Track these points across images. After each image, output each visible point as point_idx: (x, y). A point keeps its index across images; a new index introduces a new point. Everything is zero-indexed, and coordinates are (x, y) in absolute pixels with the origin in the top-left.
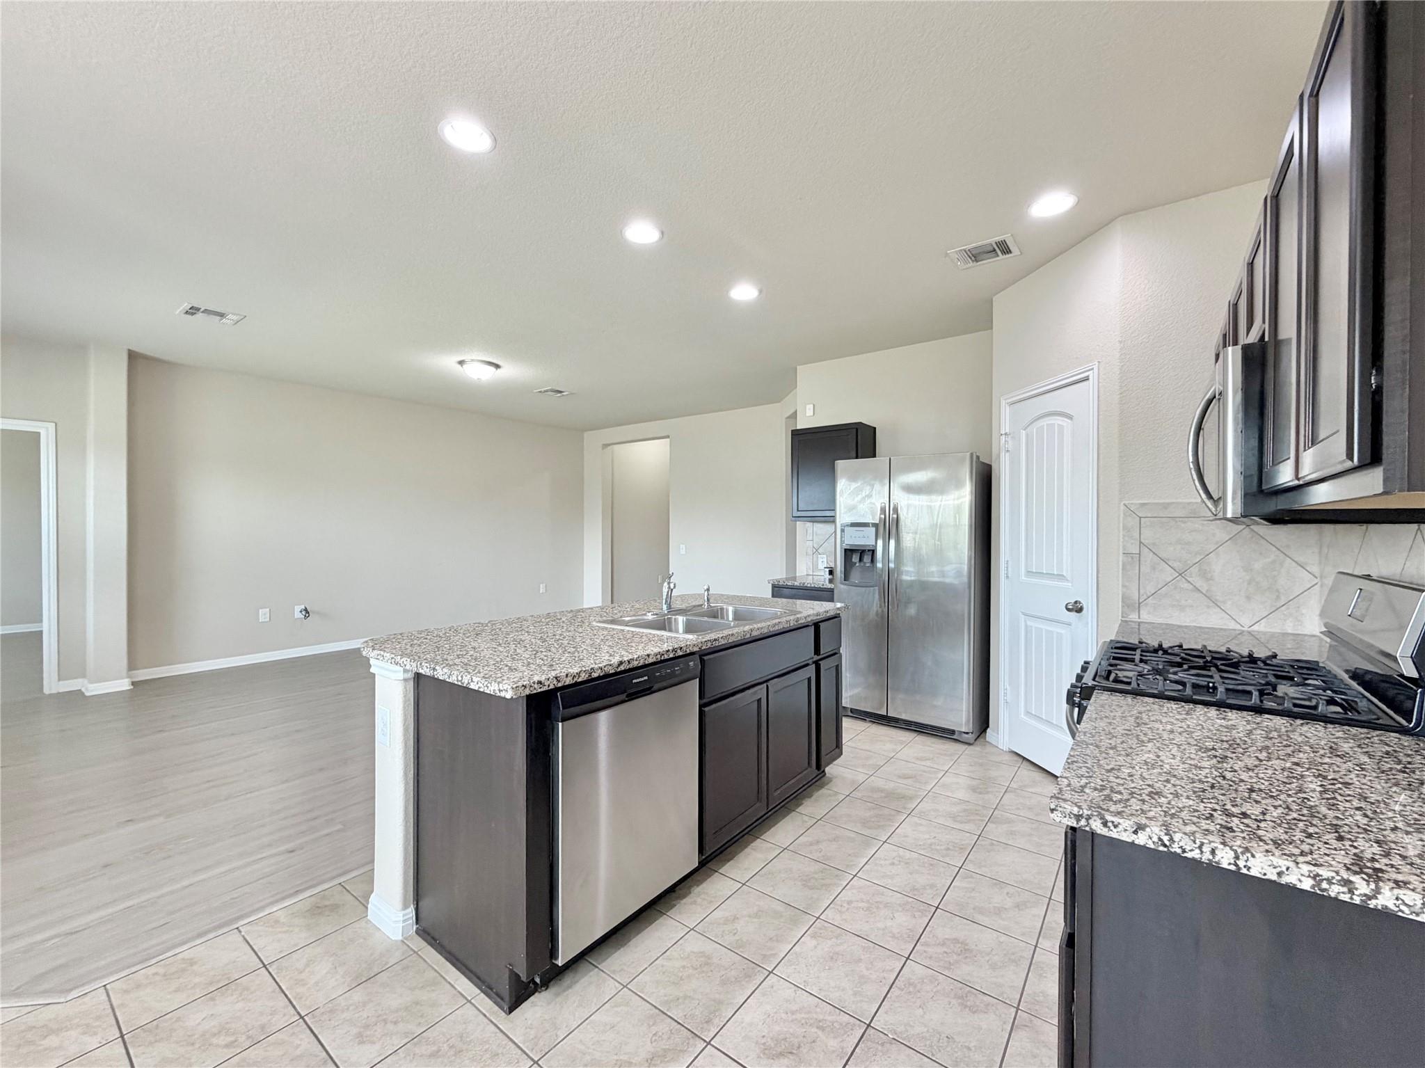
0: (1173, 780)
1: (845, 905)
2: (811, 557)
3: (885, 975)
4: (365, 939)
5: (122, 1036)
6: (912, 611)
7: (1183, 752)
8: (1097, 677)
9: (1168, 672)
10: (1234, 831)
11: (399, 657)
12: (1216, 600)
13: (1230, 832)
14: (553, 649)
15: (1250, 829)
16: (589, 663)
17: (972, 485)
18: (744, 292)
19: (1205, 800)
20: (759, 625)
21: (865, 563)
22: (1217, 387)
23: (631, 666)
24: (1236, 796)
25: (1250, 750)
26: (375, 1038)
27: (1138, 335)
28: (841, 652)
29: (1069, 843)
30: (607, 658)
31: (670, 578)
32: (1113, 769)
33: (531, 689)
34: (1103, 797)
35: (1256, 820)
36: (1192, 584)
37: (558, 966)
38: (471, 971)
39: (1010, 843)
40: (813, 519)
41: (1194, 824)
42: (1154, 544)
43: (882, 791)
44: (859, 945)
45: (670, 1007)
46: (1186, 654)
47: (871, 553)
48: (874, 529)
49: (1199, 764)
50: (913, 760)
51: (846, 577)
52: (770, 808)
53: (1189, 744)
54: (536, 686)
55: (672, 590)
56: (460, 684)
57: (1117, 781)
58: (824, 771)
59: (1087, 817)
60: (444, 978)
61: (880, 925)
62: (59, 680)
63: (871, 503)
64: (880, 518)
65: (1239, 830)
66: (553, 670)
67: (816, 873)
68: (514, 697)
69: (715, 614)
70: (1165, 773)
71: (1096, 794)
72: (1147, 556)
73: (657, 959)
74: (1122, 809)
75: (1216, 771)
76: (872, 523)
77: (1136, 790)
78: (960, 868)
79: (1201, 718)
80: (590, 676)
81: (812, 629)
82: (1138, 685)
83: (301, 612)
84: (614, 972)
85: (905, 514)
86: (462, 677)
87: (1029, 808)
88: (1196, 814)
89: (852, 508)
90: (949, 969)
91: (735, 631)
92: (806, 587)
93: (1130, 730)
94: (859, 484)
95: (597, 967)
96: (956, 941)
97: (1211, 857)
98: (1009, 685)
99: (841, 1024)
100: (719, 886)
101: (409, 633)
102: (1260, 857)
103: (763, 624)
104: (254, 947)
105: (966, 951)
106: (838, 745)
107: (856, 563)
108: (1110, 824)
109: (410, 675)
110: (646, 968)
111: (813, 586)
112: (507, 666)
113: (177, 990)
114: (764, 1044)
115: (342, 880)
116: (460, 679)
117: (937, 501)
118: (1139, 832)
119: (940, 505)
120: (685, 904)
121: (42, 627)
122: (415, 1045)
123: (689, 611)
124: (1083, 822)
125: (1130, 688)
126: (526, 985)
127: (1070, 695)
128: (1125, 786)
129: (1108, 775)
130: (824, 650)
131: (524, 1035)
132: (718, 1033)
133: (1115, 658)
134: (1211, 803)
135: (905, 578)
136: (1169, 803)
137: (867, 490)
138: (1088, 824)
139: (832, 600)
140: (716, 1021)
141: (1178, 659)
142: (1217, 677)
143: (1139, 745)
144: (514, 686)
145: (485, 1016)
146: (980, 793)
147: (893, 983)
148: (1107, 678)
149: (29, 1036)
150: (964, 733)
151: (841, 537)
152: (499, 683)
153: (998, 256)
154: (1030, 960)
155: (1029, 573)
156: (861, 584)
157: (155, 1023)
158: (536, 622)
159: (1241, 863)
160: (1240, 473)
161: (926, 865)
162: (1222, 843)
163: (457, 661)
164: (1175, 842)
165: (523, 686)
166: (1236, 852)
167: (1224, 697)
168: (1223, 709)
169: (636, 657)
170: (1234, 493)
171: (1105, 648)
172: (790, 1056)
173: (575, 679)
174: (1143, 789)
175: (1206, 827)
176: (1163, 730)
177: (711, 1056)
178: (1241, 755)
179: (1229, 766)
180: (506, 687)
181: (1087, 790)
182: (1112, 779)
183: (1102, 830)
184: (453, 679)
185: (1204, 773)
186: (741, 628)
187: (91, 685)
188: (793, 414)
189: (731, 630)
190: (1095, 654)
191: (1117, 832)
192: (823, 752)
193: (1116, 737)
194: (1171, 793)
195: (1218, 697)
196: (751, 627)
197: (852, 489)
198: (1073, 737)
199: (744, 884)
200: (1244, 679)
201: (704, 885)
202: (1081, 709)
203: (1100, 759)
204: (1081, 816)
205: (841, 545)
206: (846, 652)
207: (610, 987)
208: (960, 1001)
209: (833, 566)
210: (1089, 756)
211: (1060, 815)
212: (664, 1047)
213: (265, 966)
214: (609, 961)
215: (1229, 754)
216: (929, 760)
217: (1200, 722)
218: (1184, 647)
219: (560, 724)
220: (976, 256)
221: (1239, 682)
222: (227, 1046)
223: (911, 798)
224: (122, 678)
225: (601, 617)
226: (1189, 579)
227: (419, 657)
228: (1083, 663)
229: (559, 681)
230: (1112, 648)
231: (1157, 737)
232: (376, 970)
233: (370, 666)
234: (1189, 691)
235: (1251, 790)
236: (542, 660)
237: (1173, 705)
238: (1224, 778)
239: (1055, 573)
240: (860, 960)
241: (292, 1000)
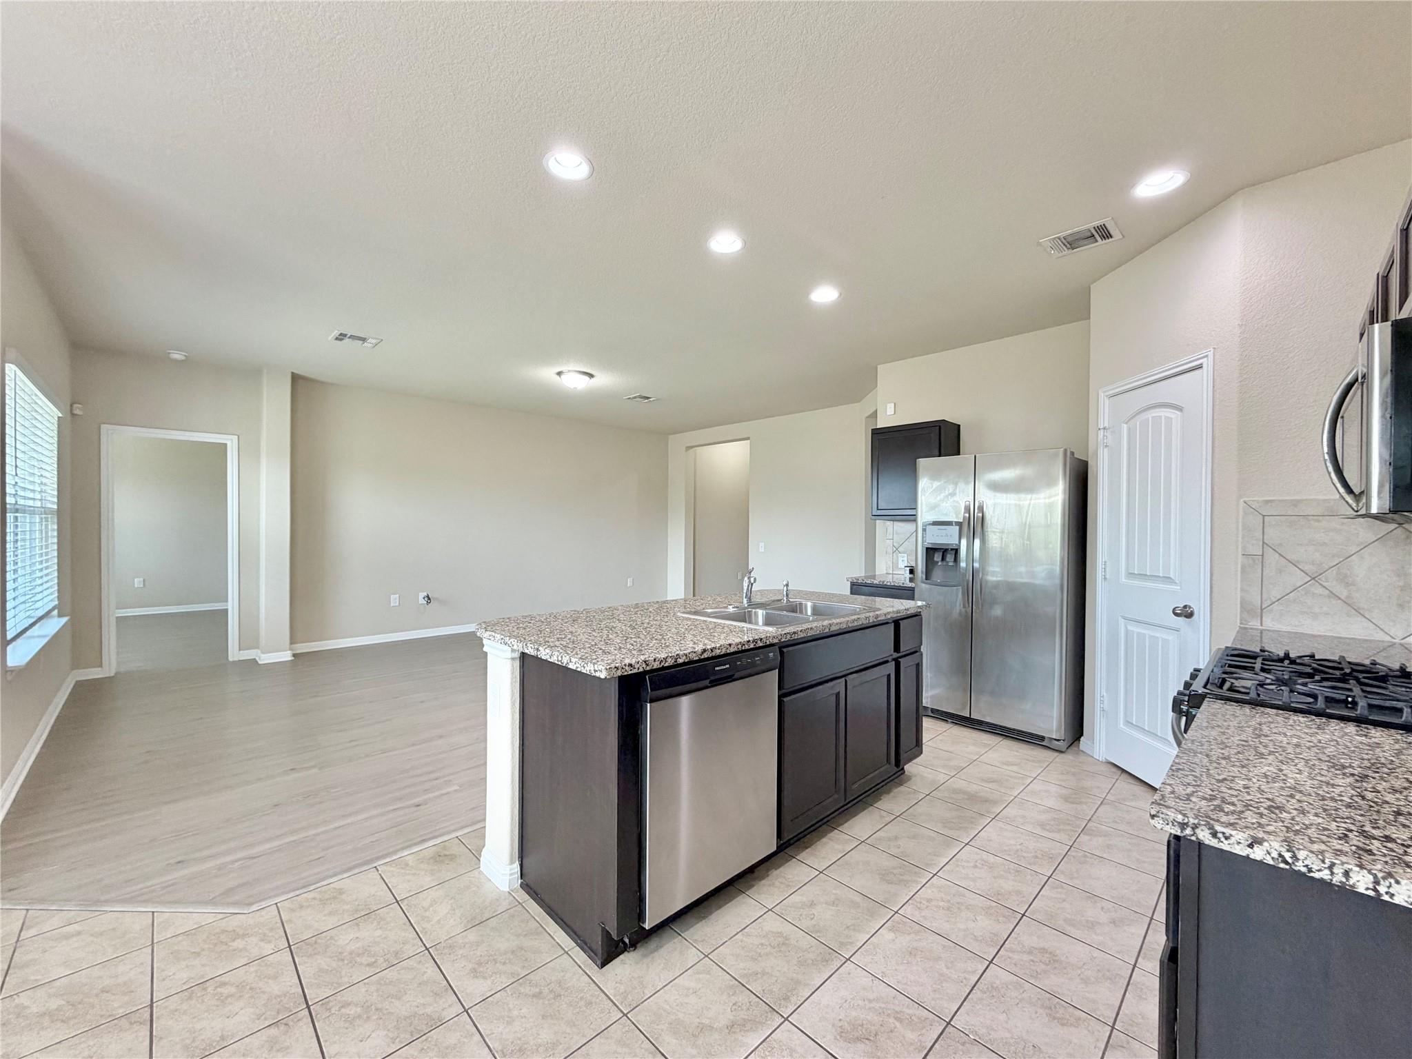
0: (1298, 796)
1: (924, 902)
2: (891, 556)
3: (967, 976)
4: (478, 887)
5: (290, 946)
6: (997, 611)
7: (1313, 767)
8: (1209, 684)
9: (1296, 683)
10: (1374, 855)
11: (508, 638)
12: (1359, 608)
13: (1370, 855)
14: (641, 636)
15: (1395, 854)
16: (675, 650)
17: (1065, 483)
18: (825, 295)
19: (1338, 820)
20: (838, 621)
21: (948, 562)
22: (1361, 370)
23: (714, 654)
24: (1377, 818)
25: (1397, 770)
26: (487, 975)
27: (1263, 316)
28: (922, 650)
29: (1172, 852)
30: (691, 645)
31: (750, 573)
32: (1225, 779)
33: (623, 671)
34: (1212, 807)
35: (1403, 845)
36: (1327, 589)
37: (645, 929)
38: (568, 926)
39: (1105, 856)
40: (894, 518)
41: (1324, 843)
42: (1280, 545)
43: (964, 792)
44: (938, 943)
45: (749, 981)
46: (1318, 665)
47: (954, 552)
48: (958, 527)
49: (1332, 782)
50: (998, 764)
51: (928, 575)
52: (847, 801)
53: (1320, 759)
54: (627, 668)
55: (752, 584)
56: (560, 663)
57: (1230, 792)
58: (903, 769)
59: (1194, 826)
60: (545, 929)
61: (962, 926)
62: (240, 650)
63: (954, 501)
64: (964, 517)
65: (1380, 853)
66: (643, 655)
67: (894, 868)
68: (608, 677)
69: (795, 608)
70: (1290, 788)
71: (1204, 803)
72: (1272, 558)
73: (736, 935)
74: (1236, 821)
75: (1353, 790)
76: (955, 522)
77: (1252, 802)
78: (1049, 877)
79: (1336, 734)
80: (676, 661)
81: (892, 627)
82: (1259, 695)
83: (424, 598)
84: (696, 941)
85: (991, 513)
86: (562, 657)
87: (1128, 823)
88: (1326, 833)
89: (933, 507)
90: (1036, 978)
91: (815, 624)
92: (886, 585)
93: (1246, 741)
94: (942, 482)
95: (680, 935)
96: (1043, 951)
97: (1344, 880)
98: (1106, 693)
99: (919, 1019)
100: (795, 872)
101: (515, 617)
102: (1406, 884)
103: (842, 620)
104: (389, 885)
105: (1053, 961)
106: (918, 743)
107: (938, 562)
108: (1220, 835)
109: (517, 655)
110: (726, 941)
111: (892, 584)
112: (601, 649)
113: (330, 914)
114: (841, 1027)
115: (459, 833)
116: (560, 659)
117: (1026, 500)
118: (1255, 846)
119: (1030, 504)
120: (764, 885)
121: (227, 606)
122: (521, 985)
123: (769, 605)
124: (1188, 831)
125: (1248, 698)
126: (617, 944)
127: (1177, 704)
128: (1239, 798)
129: (1219, 785)
130: (904, 648)
131: (615, 989)
132: (795, 1010)
133: (1230, 666)
134: (1346, 822)
135: (991, 578)
136: (1293, 819)
137: (951, 488)
138: (1195, 833)
139: (912, 598)
140: (793, 999)
141: (1308, 670)
142: (1357, 691)
143: (1257, 757)
144: (608, 667)
145: (580, 967)
146: (1073, 803)
147: (974, 986)
148: (1221, 687)
149: (223, 937)
150: (1055, 740)
151: (923, 537)
152: (594, 664)
153: (1097, 241)
154: (1127, 979)
155: (1131, 575)
156: (942, 584)
157: (314, 939)
158: (626, 611)
159: (1382, 889)
160: (1388, 463)
161: (1012, 871)
162: (1357, 865)
163: (557, 643)
164: (1299, 859)
165: (615, 667)
166: (1375, 876)
167: (1366, 712)
168: (1363, 726)
169: (718, 645)
170: (1381, 486)
171: (1219, 655)
172: (867, 1042)
173: (662, 664)
174: (1261, 802)
175: (1339, 847)
176: (1288, 743)
177: (789, 1031)
178: (1386, 776)
179: (1370, 786)
180: (601, 667)
181: (1194, 799)
182: (1224, 789)
183: (1210, 840)
184: (554, 659)
185: (1337, 790)
186: (821, 622)
187: (263, 655)
188: (874, 412)
189: (808, 624)
190: (1207, 660)
191: (1229, 844)
192: (903, 747)
193: (1230, 747)
194: (1295, 809)
195: (1358, 712)
196: (830, 622)
197: (934, 487)
198: (1179, 743)
199: (821, 872)
200: (1392, 694)
201: (781, 869)
202: (1189, 717)
203: (1210, 768)
204: (1187, 824)
205: (923, 542)
206: (927, 651)
207: (692, 955)
208: (1047, 1011)
209: (914, 565)
210: (1197, 765)
211: (1161, 822)
212: (744, 1017)
213: (397, 902)
214: (692, 930)
215: (1370, 773)
216: (1016, 765)
217: (1335, 738)
218: (1316, 658)
219: (648, 705)
220: (1072, 243)
221: (1388, 698)
222: (369, 965)
223: (994, 802)
224: (287, 651)
225: (685, 608)
226: (1325, 584)
227: (525, 639)
228: (1192, 671)
229: (647, 665)
230: (1227, 655)
231: (1280, 749)
232: (487, 915)
233: (483, 646)
234: (1321, 704)
235: (1398, 813)
236: (632, 645)
237: (1301, 718)
238: (1363, 798)
239: (1161, 575)
240: (938, 959)
241: (419, 933)
